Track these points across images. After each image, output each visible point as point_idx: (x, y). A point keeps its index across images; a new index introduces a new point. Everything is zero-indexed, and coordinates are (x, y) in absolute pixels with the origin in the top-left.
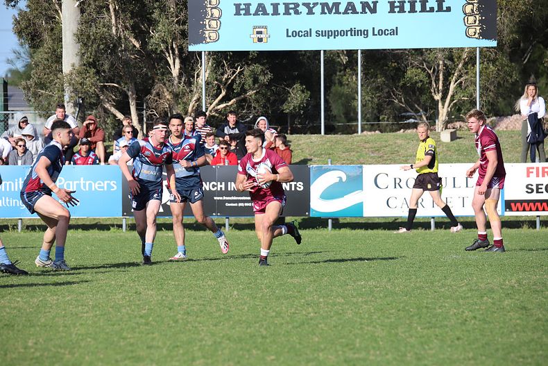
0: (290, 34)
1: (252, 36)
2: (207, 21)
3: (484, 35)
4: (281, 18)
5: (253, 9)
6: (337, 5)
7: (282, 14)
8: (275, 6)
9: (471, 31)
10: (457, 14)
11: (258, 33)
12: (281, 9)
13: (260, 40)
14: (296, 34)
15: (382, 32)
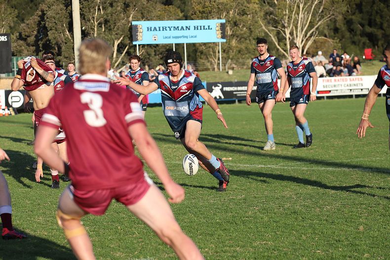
0: (164, 37)
1: (153, 38)
2: (139, 33)
3: (223, 37)
4: (161, 31)
5: (152, 29)
6: (178, 27)
8: (159, 28)
9: (218, 36)
10: (214, 31)
12: (161, 29)
13: (155, 40)
14: (166, 38)
15: (192, 37)
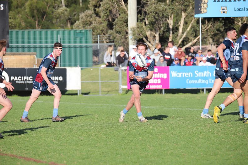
0: (236, 10)
1: (221, 11)
2: (202, 4)
7: (233, 1)
11: (223, 9)
13: (224, 12)
14: (238, 10)
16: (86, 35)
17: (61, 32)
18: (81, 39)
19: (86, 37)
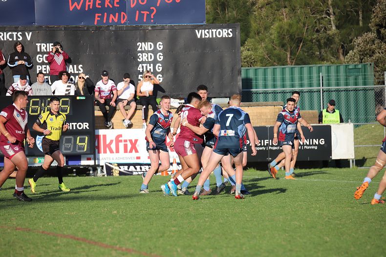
16: (365, 72)
17: (324, 69)
18: (356, 79)
19: (365, 75)
